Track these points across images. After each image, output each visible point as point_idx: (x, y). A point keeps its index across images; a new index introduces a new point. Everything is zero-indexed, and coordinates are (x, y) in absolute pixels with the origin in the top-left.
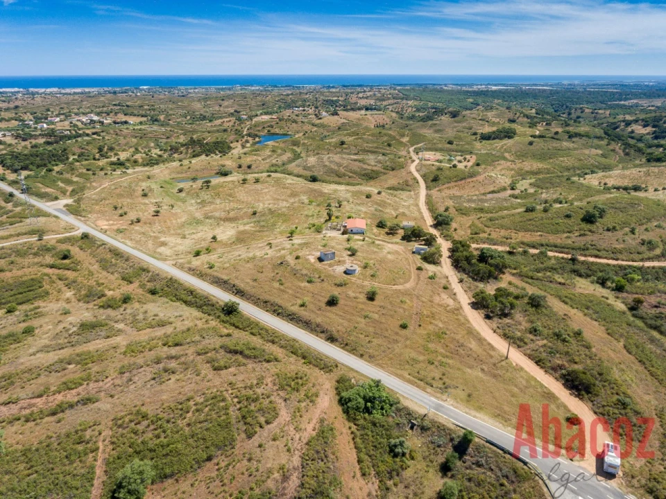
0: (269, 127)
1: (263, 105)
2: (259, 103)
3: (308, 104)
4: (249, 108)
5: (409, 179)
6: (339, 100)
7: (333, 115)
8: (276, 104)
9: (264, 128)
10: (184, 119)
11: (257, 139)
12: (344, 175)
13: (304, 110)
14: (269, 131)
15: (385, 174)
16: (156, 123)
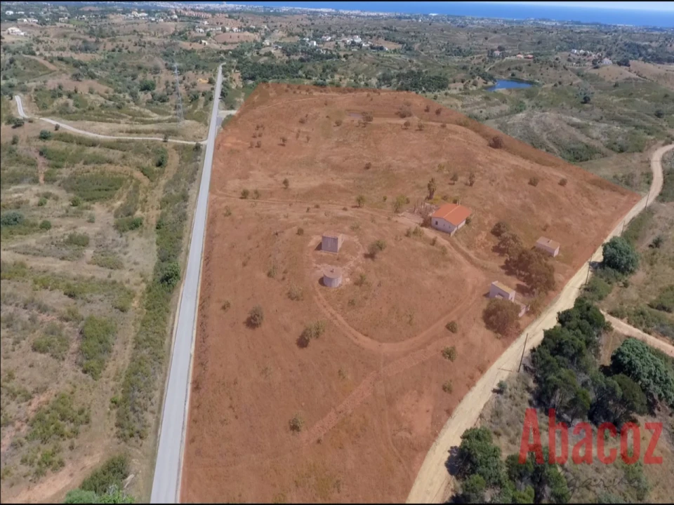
0: (516, 69)
1: (539, 43)
2: (534, 40)
3: (598, 47)
4: (520, 45)
5: (638, 173)
6: (650, 46)
7: (619, 64)
8: (558, 44)
9: (509, 69)
10: (438, 51)
11: (490, 83)
12: (542, 145)
13: (585, 55)
14: (513, 75)
15: (604, 155)
16: (408, 52)
